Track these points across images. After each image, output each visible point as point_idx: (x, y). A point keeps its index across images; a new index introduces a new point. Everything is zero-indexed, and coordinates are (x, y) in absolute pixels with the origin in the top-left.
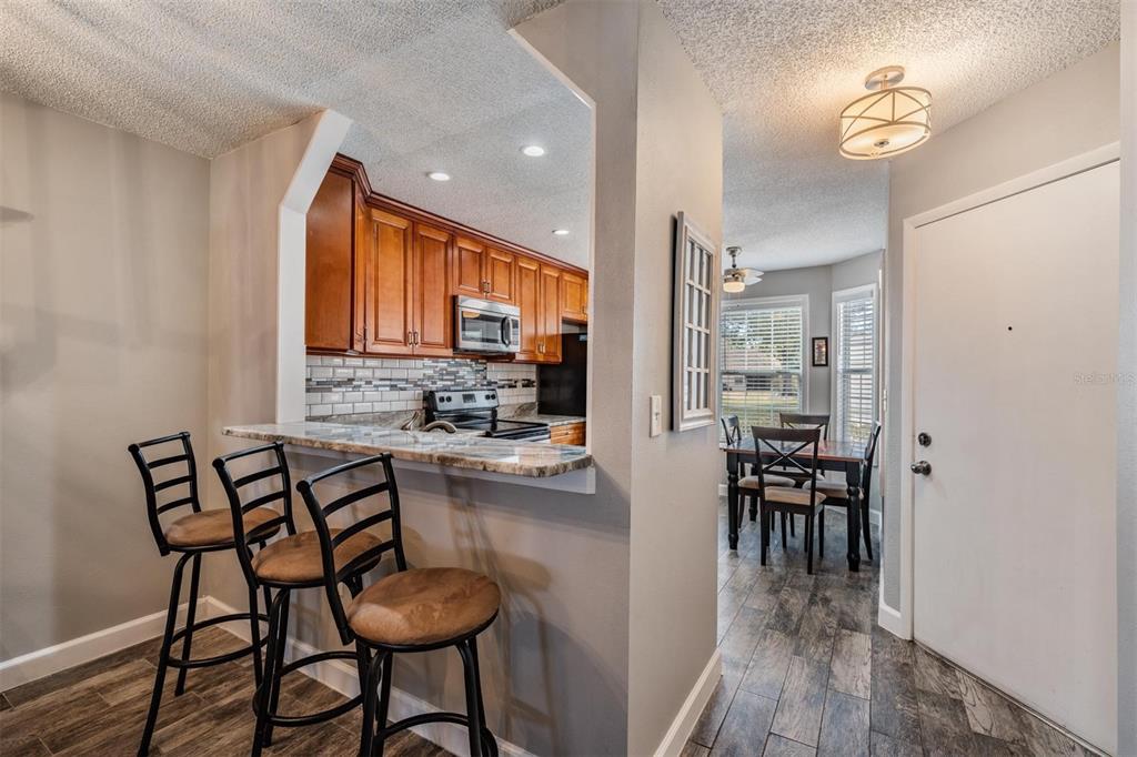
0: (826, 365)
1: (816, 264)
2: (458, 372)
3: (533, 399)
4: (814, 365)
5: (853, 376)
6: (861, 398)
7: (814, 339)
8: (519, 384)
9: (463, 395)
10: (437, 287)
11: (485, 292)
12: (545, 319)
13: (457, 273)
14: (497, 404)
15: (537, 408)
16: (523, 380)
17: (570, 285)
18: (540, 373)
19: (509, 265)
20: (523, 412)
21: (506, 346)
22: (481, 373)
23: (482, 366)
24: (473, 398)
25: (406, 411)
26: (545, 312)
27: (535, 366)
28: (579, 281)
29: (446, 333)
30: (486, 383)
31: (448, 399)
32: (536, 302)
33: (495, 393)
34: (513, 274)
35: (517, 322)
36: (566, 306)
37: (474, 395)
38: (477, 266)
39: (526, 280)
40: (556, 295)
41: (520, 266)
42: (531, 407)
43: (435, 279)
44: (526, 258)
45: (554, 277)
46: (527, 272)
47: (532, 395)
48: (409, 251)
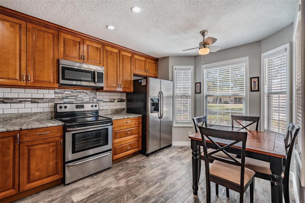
0: (258, 90)
1: (253, 42)
2: (78, 96)
3: (125, 107)
4: (251, 91)
5: (274, 96)
6: (279, 107)
7: (251, 78)
8: (116, 101)
9: (76, 105)
10: (46, 55)
11: (82, 59)
12: (123, 73)
13: (62, 49)
14: (98, 109)
15: (126, 110)
16: (118, 99)
17: (138, 61)
18: (127, 96)
19: (99, 49)
20: (117, 112)
21: (95, 84)
22: (93, 96)
23: (93, 93)
24: (82, 107)
25: (41, 113)
26: (123, 71)
27: (125, 94)
28: (144, 59)
29: (54, 77)
30: (96, 100)
31: (65, 107)
32: (117, 66)
33: (97, 104)
34: (102, 53)
35: (102, 73)
36: (136, 69)
37: (83, 105)
38: (77, 47)
39: (111, 56)
40: (130, 64)
41: (107, 50)
42: (122, 110)
43: (44, 51)
44: (110, 47)
45: (129, 56)
46: (111, 53)
47: (123, 105)
48: (22, 37)
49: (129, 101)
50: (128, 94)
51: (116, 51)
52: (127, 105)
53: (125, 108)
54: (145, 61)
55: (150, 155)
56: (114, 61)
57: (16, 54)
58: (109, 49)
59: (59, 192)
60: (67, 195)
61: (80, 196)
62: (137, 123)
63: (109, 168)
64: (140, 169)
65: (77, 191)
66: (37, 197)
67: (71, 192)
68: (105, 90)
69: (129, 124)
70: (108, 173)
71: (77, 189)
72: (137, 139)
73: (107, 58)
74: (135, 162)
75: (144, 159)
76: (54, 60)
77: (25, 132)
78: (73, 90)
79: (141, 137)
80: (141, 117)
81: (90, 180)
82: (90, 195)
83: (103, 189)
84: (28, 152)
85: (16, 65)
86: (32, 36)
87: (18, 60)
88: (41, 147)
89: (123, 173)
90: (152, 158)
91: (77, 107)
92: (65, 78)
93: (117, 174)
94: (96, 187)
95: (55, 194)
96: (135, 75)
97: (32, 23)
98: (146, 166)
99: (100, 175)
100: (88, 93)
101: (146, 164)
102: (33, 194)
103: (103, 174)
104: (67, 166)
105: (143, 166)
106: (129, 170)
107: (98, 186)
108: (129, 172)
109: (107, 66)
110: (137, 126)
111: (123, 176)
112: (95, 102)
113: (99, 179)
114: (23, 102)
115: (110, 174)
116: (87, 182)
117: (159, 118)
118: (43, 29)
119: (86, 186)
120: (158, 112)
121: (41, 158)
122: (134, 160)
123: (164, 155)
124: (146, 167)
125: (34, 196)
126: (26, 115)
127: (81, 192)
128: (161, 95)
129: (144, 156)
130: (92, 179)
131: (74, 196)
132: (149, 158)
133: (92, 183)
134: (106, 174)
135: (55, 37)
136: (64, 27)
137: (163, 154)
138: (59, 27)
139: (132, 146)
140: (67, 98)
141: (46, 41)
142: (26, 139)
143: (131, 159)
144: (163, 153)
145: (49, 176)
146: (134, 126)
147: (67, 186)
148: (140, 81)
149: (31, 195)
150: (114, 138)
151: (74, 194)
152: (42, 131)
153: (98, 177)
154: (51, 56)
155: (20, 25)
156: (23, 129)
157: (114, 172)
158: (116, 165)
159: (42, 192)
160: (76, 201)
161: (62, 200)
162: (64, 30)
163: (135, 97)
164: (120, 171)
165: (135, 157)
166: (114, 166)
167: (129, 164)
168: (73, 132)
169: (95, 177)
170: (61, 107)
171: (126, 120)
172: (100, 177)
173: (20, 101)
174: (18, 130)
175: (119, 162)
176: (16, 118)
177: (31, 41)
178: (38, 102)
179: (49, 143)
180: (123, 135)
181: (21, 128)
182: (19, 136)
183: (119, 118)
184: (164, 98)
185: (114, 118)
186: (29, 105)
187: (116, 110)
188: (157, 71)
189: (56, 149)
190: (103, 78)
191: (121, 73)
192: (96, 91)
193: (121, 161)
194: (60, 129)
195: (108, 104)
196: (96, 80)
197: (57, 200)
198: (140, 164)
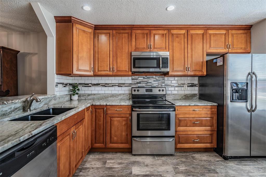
2: (148, 81)
3: (197, 92)
8: (186, 86)
9: (146, 89)
10: (123, 51)
11: (149, 48)
12: (192, 55)
13: (134, 43)
14: (165, 94)
15: (198, 96)
16: (188, 84)
17: (213, 36)
18: (199, 80)
19: (165, 35)
20: (187, 97)
21: (160, 69)
22: (161, 81)
23: (162, 78)
24: (151, 91)
25: (123, 94)
26: (192, 52)
27: (197, 78)
28: (224, 32)
29: (128, 66)
30: (164, 85)
31: (138, 91)
32: (184, 48)
33: (164, 89)
34: (167, 38)
35: (167, 58)
36: (210, 46)
37: (152, 89)
38: (145, 39)
39: (177, 39)
40: (202, 42)
41: (173, 34)
42: (193, 96)
43: (122, 48)
44: (176, 29)
45: (199, 34)
46: (178, 35)
47: (196, 90)
48: (111, 41)
49: (201, 85)
50: (200, 77)
51: (183, 32)
52: (200, 90)
53: (196, 94)
54: (225, 34)
55: (230, 159)
56: (181, 44)
57: (107, 54)
58: (175, 32)
59: (127, 158)
60: (131, 164)
61: (138, 171)
62: (209, 112)
63: (171, 155)
64: (208, 172)
65: (138, 164)
66: (115, 155)
67: (134, 163)
68: (171, 75)
69: (197, 113)
70: (169, 160)
71: (139, 162)
72: (209, 133)
73: (173, 42)
74: (204, 161)
75: (218, 161)
76: (128, 54)
77: (109, 107)
78: (145, 76)
79: (216, 132)
80: (216, 107)
81: (151, 160)
82: (145, 174)
83: (158, 174)
84: (111, 121)
85: (107, 61)
86: (116, 39)
87: (108, 58)
88: (118, 120)
89: (185, 167)
90: (232, 164)
91: (147, 91)
92: (136, 66)
93: (177, 165)
94: (153, 169)
95: (124, 158)
96: (208, 55)
97: (115, 30)
98: (218, 171)
99: (161, 158)
100: (157, 78)
101: (221, 170)
102: (114, 152)
103: (164, 158)
104: (134, 140)
105: (214, 170)
106: (193, 167)
107: (155, 169)
108: (192, 170)
109: (173, 50)
110: (209, 116)
111: (183, 171)
112: (163, 87)
113: (158, 162)
114: (114, 86)
115: (170, 161)
116: (148, 160)
117: (248, 111)
118: (122, 31)
119: (146, 163)
120: (247, 102)
121: (118, 128)
122: (204, 157)
123: (258, 168)
124: (218, 173)
125: (114, 153)
126: (115, 95)
127: (141, 167)
128: (252, 77)
129: (221, 157)
130: (153, 159)
131: (135, 167)
132: (227, 163)
133: (151, 163)
134: (167, 159)
135: (129, 35)
136: (135, 25)
137: (256, 166)
138: (131, 26)
139: (201, 139)
140: (140, 83)
141: (124, 40)
142: (109, 112)
143: (200, 155)
144: (256, 163)
145: (122, 143)
146: (204, 116)
147: (133, 156)
148: (215, 61)
149: (112, 152)
150: (177, 124)
151: (135, 166)
152: (118, 108)
153: (158, 160)
154: (127, 51)
155: (109, 33)
156: (107, 105)
157: (175, 161)
158: (180, 154)
159: (119, 153)
160: (134, 173)
161: (126, 166)
162: (135, 27)
163: (209, 81)
164: (182, 163)
165: (207, 154)
166: (178, 154)
167: (195, 159)
168: (138, 112)
169: (156, 158)
170: (135, 91)
171: (194, 107)
172: (160, 160)
173: (112, 85)
174: (105, 105)
175: (185, 152)
176: (111, 97)
177: (115, 43)
178: (122, 86)
179: (122, 117)
180: (190, 124)
181: (106, 104)
182: (106, 109)
183: (183, 105)
184: (258, 82)
185: (178, 103)
186: (117, 88)
187: (185, 96)
188: (248, 44)
189: (127, 123)
190: (168, 63)
191: (189, 55)
192: (164, 76)
193: (187, 152)
194: (129, 108)
195: (176, 89)
196: (161, 66)
197: (124, 165)
198: (210, 165)
